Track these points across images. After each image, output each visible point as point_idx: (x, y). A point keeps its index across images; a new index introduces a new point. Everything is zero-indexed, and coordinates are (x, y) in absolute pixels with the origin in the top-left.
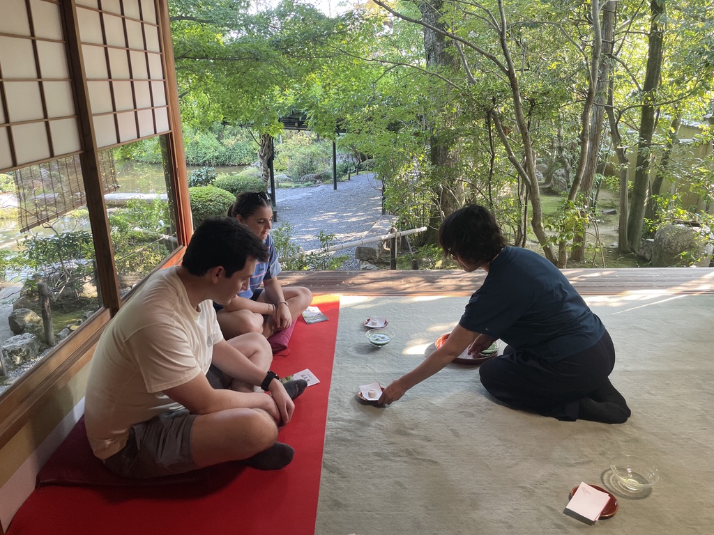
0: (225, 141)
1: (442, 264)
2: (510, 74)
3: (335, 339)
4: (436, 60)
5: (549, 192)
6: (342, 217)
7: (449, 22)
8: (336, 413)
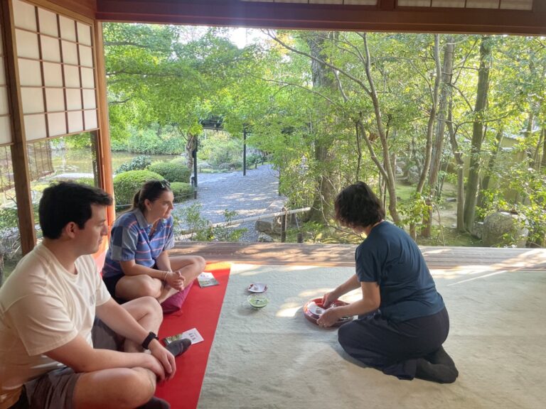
0: (163, 136)
1: (322, 236)
2: (372, 95)
3: (221, 302)
4: (320, 82)
5: (406, 183)
6: (247, 197)
7: (328, 54)
8: (214, 370)
